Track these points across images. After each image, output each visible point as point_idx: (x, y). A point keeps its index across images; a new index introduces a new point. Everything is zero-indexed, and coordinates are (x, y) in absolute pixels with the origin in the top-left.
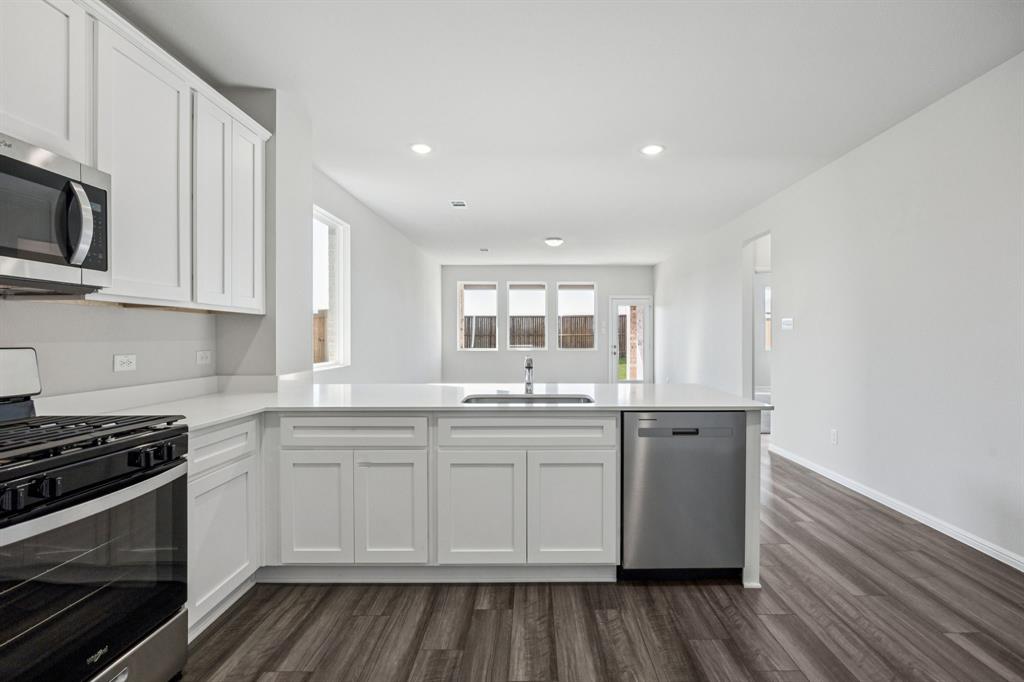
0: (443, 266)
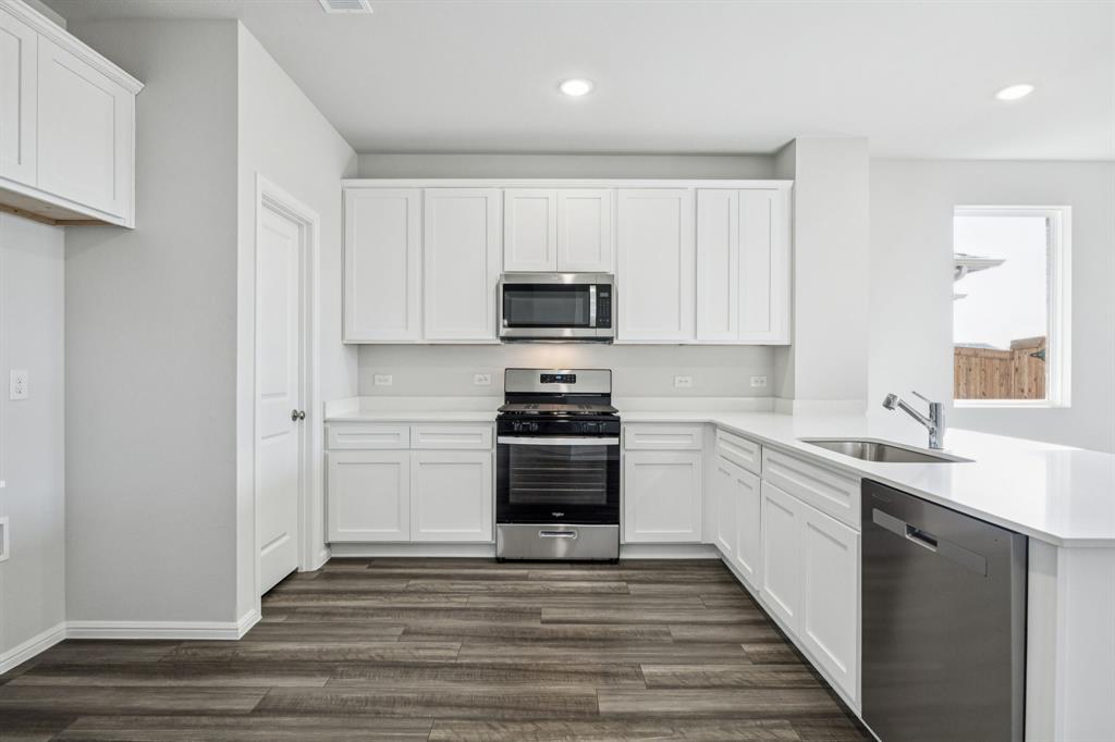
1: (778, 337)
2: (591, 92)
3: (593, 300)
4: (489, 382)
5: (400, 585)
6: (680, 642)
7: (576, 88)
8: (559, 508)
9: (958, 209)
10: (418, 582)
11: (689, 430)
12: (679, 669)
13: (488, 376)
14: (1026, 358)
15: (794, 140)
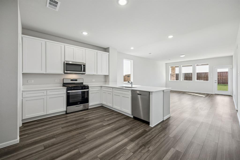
0: (166, 63)
1: (107, 74)
2: (87, 34)
3: (83, 67)
4: (59, 81)
5: (51, 122)
6: (106, 116)
7: (85, 33)
8: (79, 102)
9: (124, 59)
10: (54, 121)
11: (98, 87)
12: (109, 118)
13: (59, 80)
14: (126, 77)
15: (109, 47)
